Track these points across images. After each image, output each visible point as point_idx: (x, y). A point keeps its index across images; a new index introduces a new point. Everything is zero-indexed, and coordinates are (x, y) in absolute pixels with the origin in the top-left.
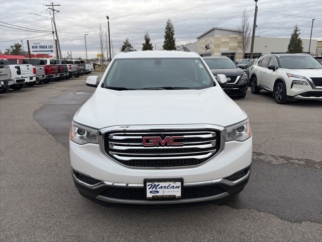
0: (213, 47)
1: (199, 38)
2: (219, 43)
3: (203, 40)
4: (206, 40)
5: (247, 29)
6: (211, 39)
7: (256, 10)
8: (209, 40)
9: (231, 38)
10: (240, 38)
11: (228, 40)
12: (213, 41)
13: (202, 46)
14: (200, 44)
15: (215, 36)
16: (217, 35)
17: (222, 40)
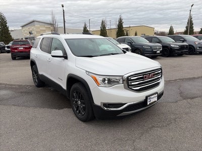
0: (35, 33)
1: (23, 27)
2: (39, 30)
3: (26, 28)
4: (29, 28)
5: (55, 23)
6: (33, 27)
7: (64, 13)
8: (31, 28)
9: (46, 27)
10: (52, 28)
11: (44, 29)
12: (35, 29)
13: (26, 32)
14: (24, 31)
15: (36, 26)
16: (37, 25)
17: (41, 29)
